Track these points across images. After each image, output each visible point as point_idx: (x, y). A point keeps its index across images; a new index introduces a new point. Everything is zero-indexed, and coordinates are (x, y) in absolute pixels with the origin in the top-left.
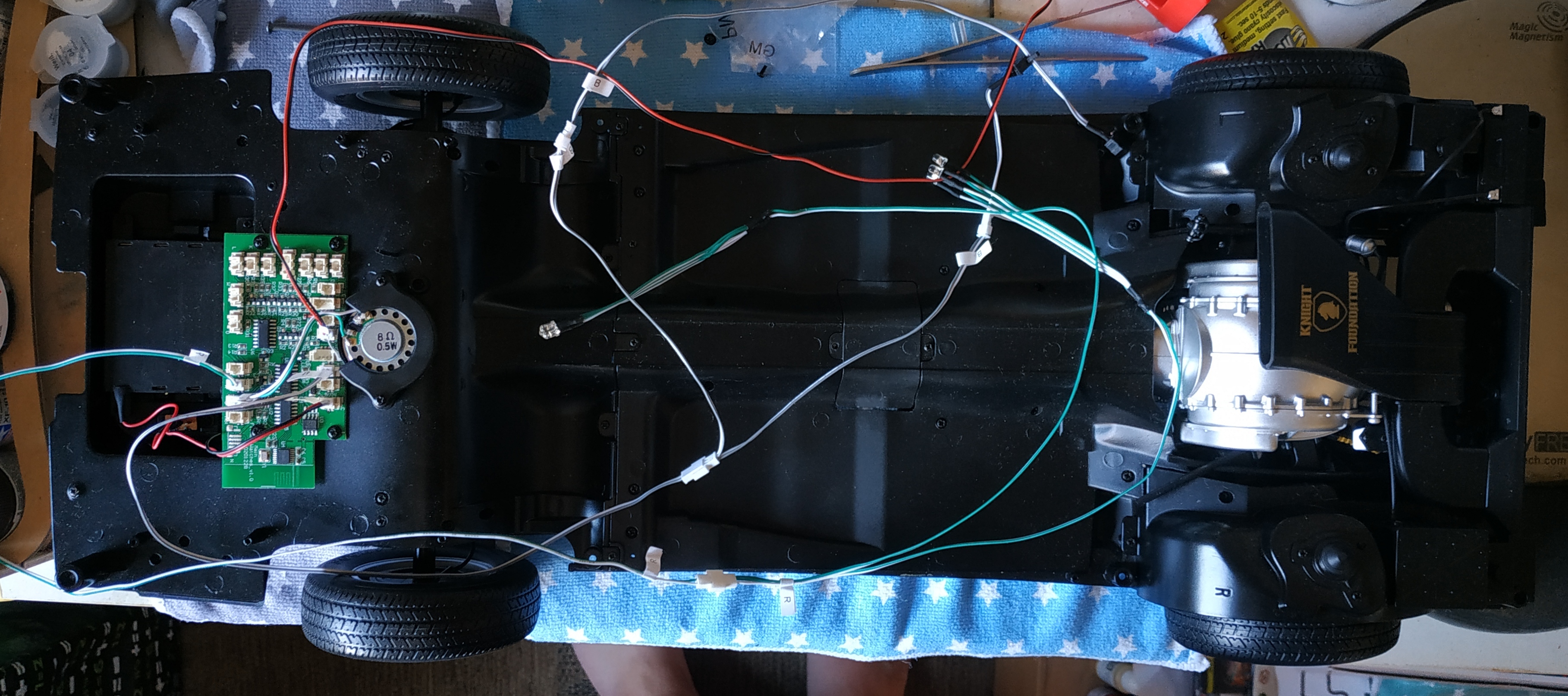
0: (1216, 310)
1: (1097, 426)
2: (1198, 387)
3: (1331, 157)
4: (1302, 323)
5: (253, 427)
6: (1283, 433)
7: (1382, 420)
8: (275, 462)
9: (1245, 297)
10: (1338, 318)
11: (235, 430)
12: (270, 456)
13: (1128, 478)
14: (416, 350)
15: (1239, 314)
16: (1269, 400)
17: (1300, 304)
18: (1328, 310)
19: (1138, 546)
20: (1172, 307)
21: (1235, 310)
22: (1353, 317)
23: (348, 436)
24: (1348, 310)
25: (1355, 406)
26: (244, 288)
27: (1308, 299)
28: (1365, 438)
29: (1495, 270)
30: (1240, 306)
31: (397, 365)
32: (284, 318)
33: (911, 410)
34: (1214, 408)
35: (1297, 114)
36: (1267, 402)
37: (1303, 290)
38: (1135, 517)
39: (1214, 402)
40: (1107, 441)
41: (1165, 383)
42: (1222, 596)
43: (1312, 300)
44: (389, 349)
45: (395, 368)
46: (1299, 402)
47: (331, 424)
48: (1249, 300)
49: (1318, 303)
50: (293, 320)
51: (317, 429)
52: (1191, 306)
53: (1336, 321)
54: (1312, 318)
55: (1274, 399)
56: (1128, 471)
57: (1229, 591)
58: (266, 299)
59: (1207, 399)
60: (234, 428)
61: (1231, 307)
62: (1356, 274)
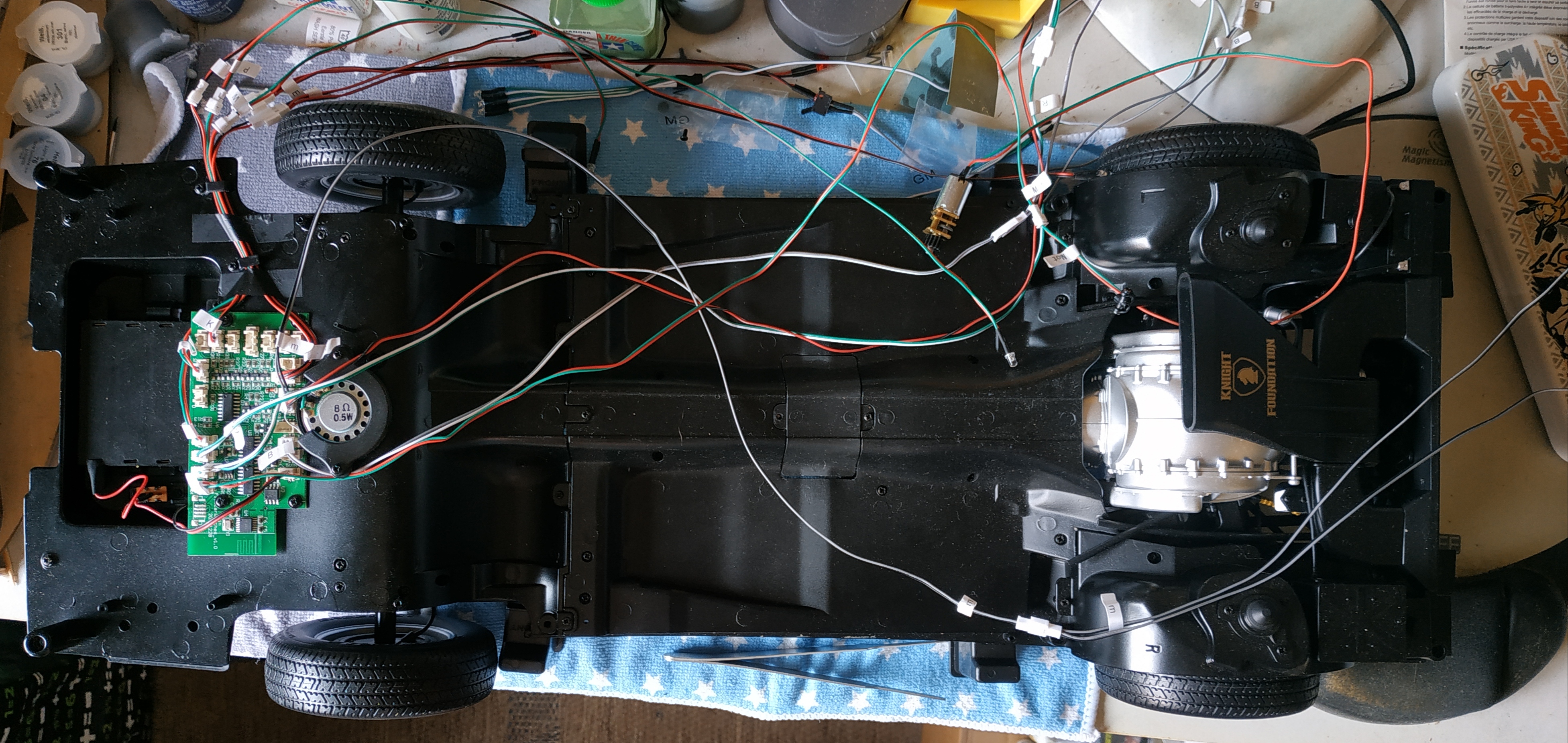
0: (1141, 378)
1: (1030, 492)
2: (1125, 452)
3: (1248, 230)
4: (1223, 388)
5: (218, 497)
6: (1207, 495)
7: (1301, 481)
8: (238, 530)
9: (1168, 365)
10: (1257, 383)
11: (200, 500)
12: (233, 525)
13: (1061, 540)
14: (372, 421)
15: (1163, 381)
16: (1194, 462)
17: (1221, 370)
18: (1248, 375)
19: (1072, 607)
20: (1100, 378)
21: (1159, 378)
22: (1271, 382)
23: (308, 506)
24: (1267, 376)
25: (1275, 468)
26: (210, 364)
27: (1228, 365)
28: (1286, 500)
29: (1406, 337)
30: (1163, 373)
31: (353, 435)
32: (247, 392)
33: (853, 478)
34: (1141, 471)
35: (1214, 188)
36: (1191, 465)
37: (1224, 356)
38: (1069, 579)
39: (1141, 466)
40: (1040, 506)
41: (1095, 449)
42: (1152, 652)
43: (1232, 366)
44: (344, 420)
45: (351, 438)
46: (1221, 465)
47: (292, 494)
48: (1172, 367)
49: (1238, 368)
50: (256, 394)
51: (278, 498)
52: (1118, 375)
53: (1255, 385)
54: (1232, 383)
55: (1198, 462)
56: (1061, 535)
57: (1158, 647)
58: (230, 374)
59: (1133, 463)
60: (199, 498)
61: (1155, 374)
62: (1273, 341)
